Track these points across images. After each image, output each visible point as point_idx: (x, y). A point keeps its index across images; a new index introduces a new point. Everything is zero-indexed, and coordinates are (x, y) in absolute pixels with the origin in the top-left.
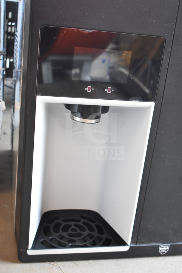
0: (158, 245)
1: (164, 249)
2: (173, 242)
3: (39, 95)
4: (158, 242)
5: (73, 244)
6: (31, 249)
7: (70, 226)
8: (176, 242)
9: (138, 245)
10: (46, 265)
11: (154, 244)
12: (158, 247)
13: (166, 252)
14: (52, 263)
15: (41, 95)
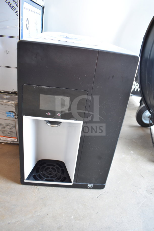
0: (87, 184)
1: (90, 186)
2: (95, 183)
3: (24, 115)
4: (87, 183)
5: (47, 179)
6: (26, 180)
7: (49, 168)
8: (97, 184)
9: (77, 183)
10: (33, 187)
11: (85, 183)
12: (87, 185)
13: (91, 187)
14: (36, 186)
15: (25, 115)
